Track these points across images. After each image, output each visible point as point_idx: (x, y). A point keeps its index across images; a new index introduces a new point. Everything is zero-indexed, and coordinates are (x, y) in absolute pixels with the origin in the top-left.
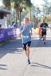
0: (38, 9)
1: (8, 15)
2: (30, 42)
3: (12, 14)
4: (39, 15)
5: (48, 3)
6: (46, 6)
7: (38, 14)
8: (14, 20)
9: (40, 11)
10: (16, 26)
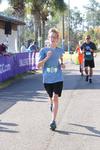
0: (78, 14)
1: (19, 27)
2: (62, 83)
3: (28, 24)
4: (80, 27)
5: (97, 4)
6: (93, 10)
7: (78, 25)
8: (32, 37)
9: (81, 20)
10: (35, 49)
